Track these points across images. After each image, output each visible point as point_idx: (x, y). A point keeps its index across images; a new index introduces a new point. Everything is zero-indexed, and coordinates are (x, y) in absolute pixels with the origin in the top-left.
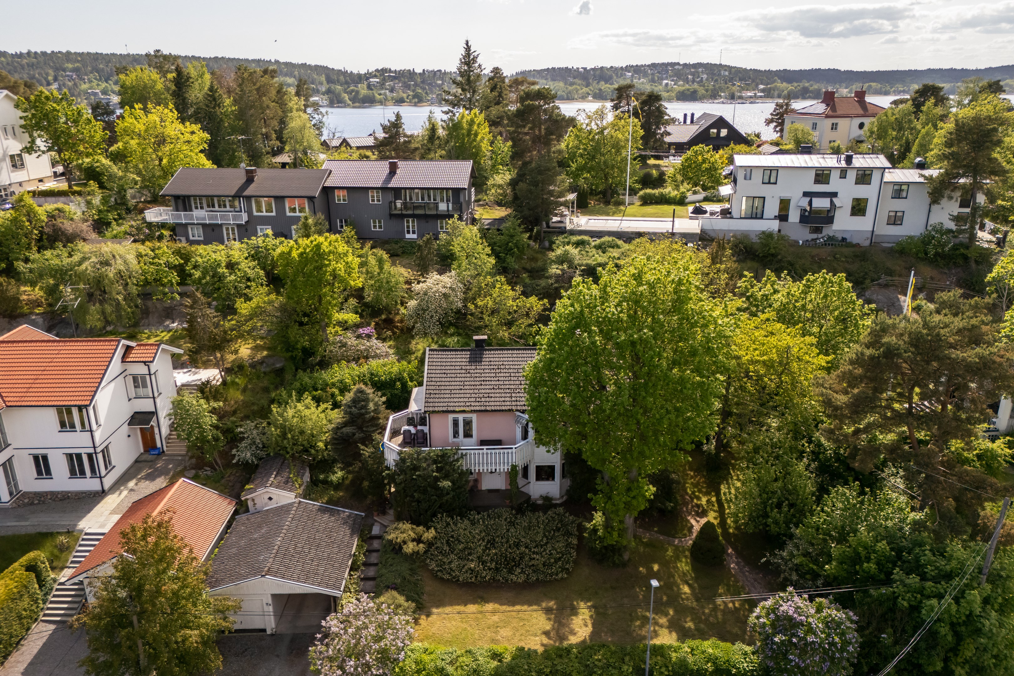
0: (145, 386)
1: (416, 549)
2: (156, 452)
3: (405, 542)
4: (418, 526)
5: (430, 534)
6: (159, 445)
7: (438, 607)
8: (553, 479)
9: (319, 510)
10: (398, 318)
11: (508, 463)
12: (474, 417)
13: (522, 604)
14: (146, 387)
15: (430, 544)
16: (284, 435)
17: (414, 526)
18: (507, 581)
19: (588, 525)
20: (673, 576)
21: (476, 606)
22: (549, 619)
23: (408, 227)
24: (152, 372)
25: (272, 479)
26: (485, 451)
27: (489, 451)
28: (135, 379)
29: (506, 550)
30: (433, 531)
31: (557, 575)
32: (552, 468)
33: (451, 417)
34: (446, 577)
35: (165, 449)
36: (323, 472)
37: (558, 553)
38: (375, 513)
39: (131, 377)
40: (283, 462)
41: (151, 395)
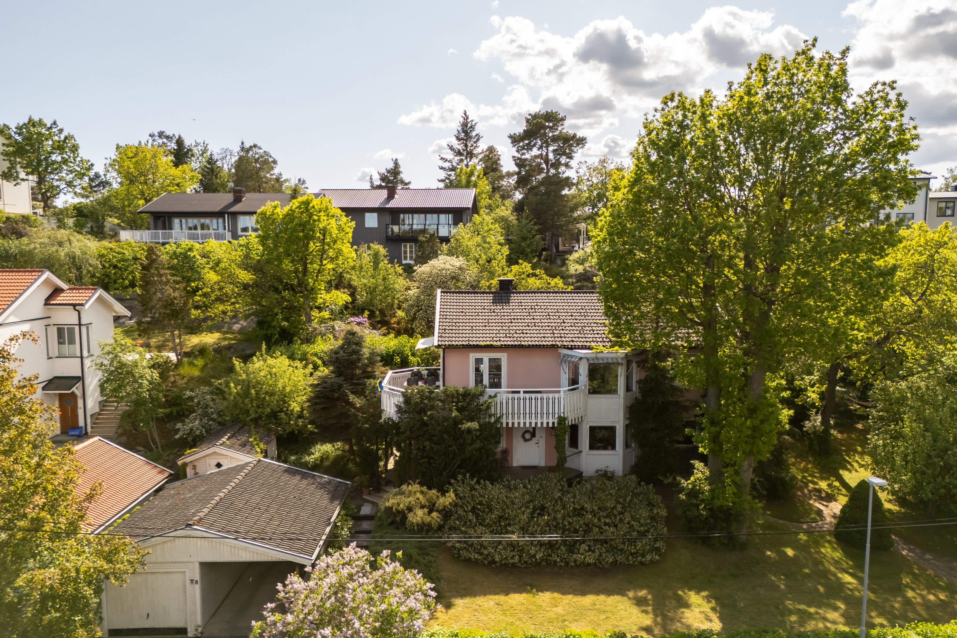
0: (72, 341)
1: (428, 519)
2: (76, 433)
3: (410, 509)
4: (430, 488)
5: (450, 498)
6: (81, 423)
7: (462, 596)
8: (613, 447)
9: (286, 471)
10: (394, 320)
11: (554, 413)
12: (503, 357)
13: (598, 592)
14: (74, 343)
15: (446, 513)
16: (246, 393)
17: (424, 489)
18: (567, 564)
19: (684, 483)
20: (821, 563)
21: (524, 595)
22: (646, 612)
23: (405, 253)
24: (83, 322)
25: (224, 440)
26: (522, 395)
27: (527, 396)
28: (60, 332)
29: (564, 519)
30: (453, 495)
31: (643, 556)
32: (612, 430)
33: (473, 356)
34: (474, 556)
35: (89, 429)
36: (296, 454)
37: (642, 525)
38: (365, 491)
39: (55, 328)
40: (243, 427)
41: (79, 354)
